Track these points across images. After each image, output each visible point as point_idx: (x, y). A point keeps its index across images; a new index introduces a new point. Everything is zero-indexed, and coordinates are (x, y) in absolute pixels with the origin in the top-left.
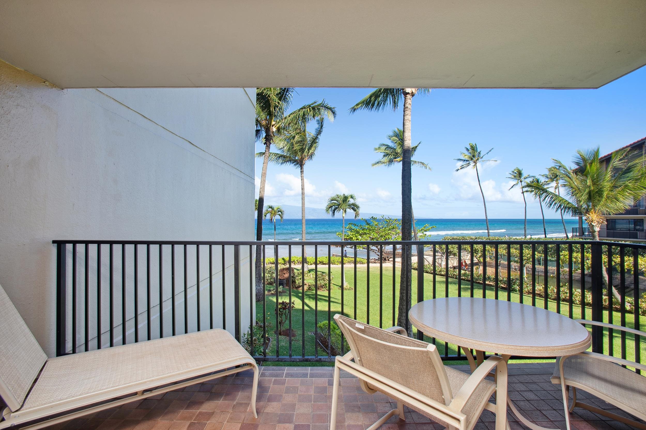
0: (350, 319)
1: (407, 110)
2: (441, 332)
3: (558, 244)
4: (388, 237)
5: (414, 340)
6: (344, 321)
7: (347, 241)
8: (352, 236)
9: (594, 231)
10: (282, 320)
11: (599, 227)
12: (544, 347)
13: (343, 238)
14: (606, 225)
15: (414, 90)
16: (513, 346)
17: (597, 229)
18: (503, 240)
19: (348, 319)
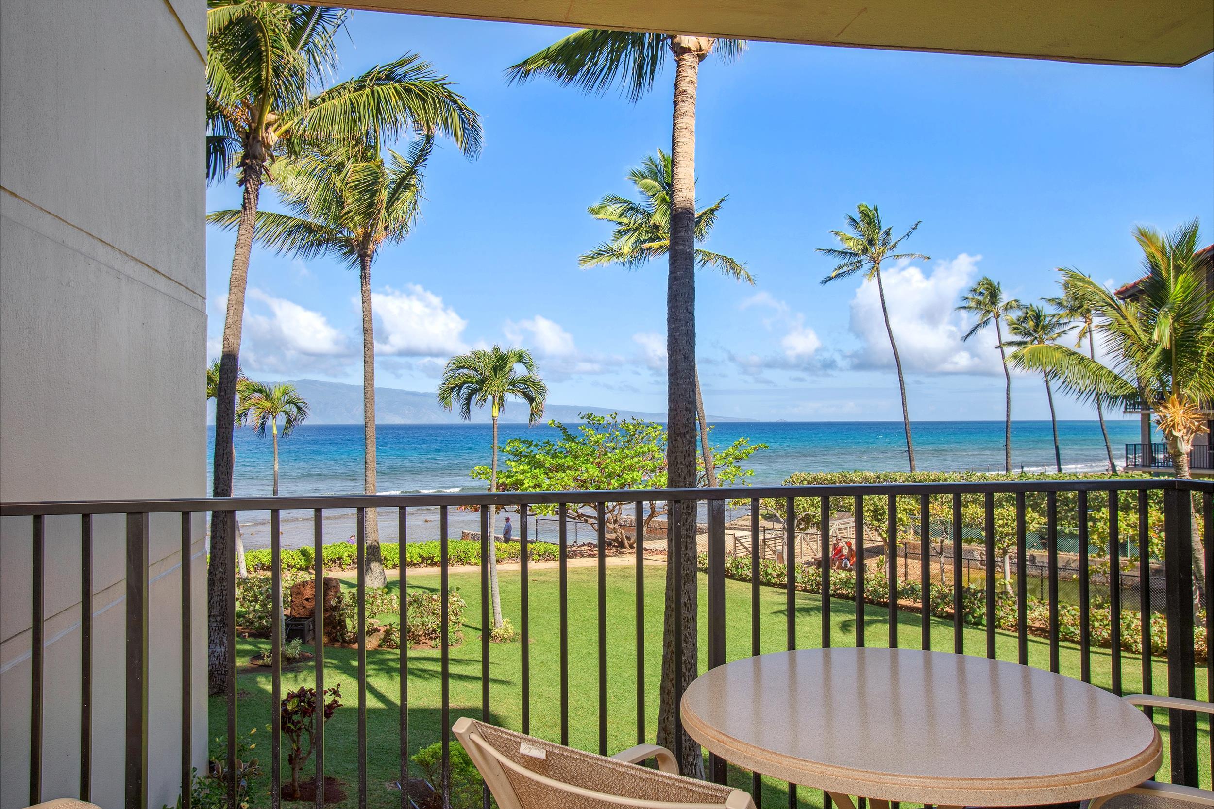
0: (502, 732)
1: (685, 99)
2: (772, 753)
3: (1083, 488)
4: (632, 478)
5: (689, 783)
6: (484, 737)
7: (506, 492)
8: (521, 477)
9: (1179, 451)
10: (298, 749)
11: (1190, 441)
12: (1043, 777)
13: (494, 483)
14: (1207, 437)
15: (704, 41)
16: (965, 779)
17: (1185, 447)
18: (950, 482)
19: (498, 730)
